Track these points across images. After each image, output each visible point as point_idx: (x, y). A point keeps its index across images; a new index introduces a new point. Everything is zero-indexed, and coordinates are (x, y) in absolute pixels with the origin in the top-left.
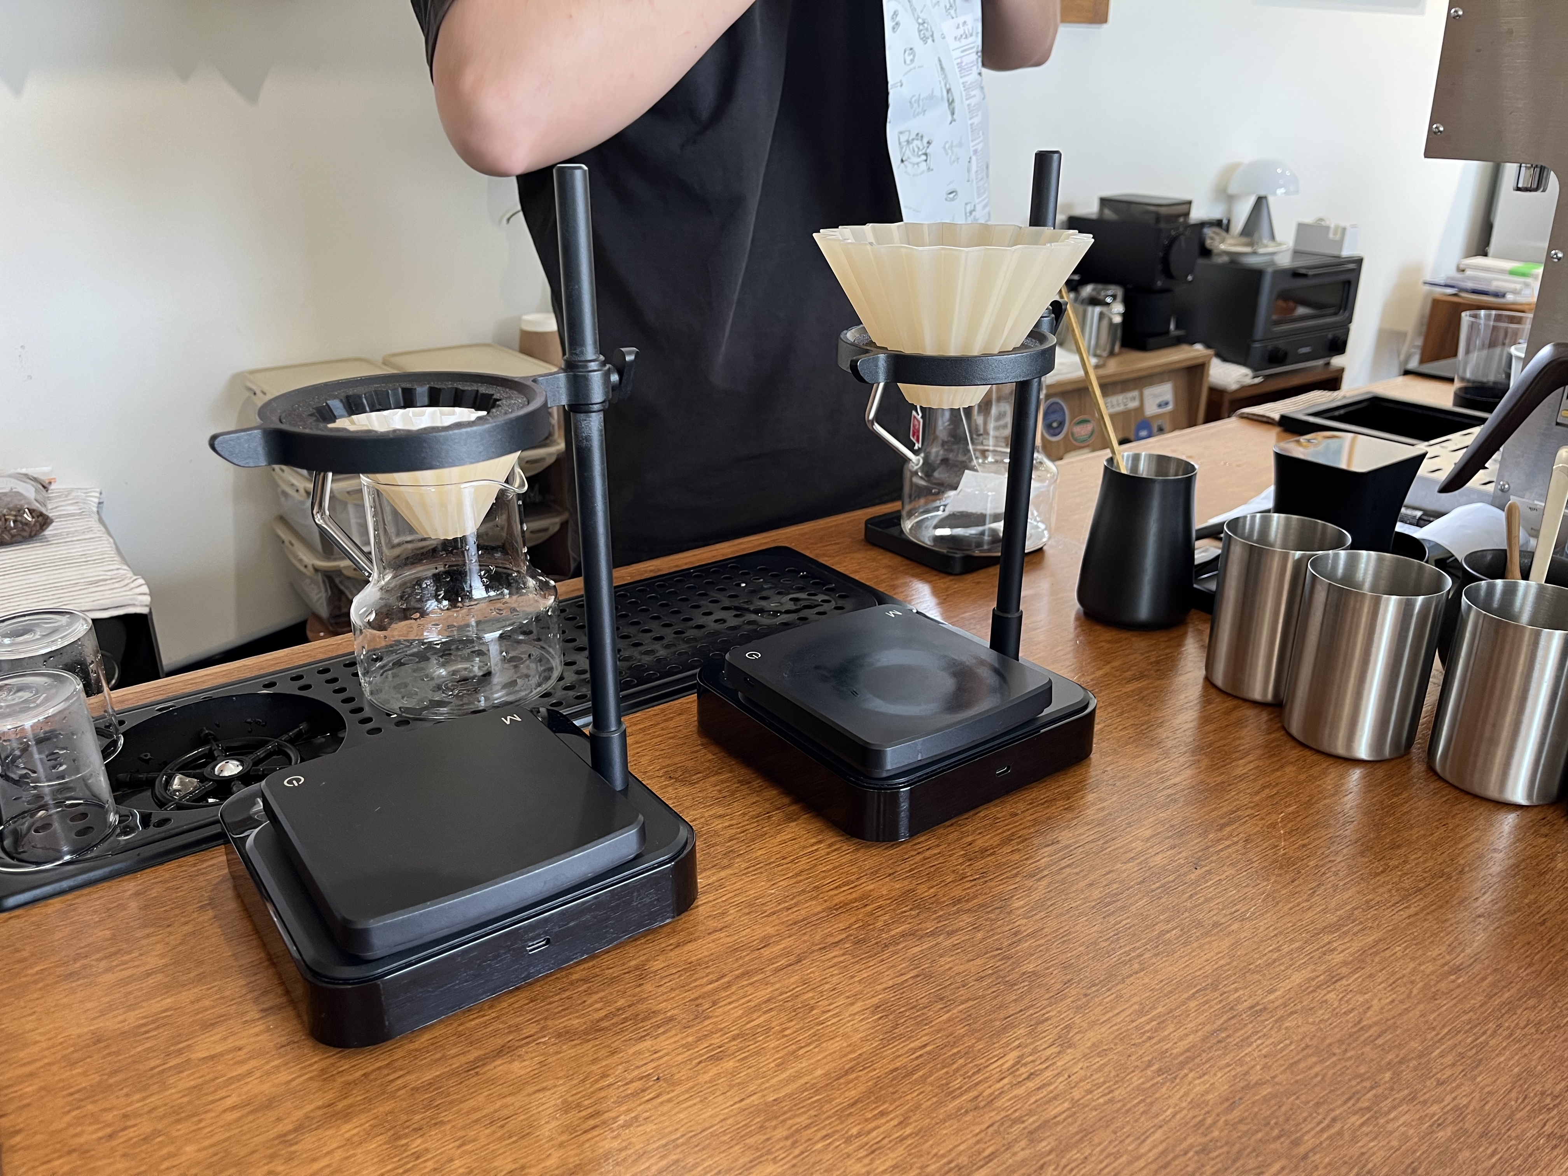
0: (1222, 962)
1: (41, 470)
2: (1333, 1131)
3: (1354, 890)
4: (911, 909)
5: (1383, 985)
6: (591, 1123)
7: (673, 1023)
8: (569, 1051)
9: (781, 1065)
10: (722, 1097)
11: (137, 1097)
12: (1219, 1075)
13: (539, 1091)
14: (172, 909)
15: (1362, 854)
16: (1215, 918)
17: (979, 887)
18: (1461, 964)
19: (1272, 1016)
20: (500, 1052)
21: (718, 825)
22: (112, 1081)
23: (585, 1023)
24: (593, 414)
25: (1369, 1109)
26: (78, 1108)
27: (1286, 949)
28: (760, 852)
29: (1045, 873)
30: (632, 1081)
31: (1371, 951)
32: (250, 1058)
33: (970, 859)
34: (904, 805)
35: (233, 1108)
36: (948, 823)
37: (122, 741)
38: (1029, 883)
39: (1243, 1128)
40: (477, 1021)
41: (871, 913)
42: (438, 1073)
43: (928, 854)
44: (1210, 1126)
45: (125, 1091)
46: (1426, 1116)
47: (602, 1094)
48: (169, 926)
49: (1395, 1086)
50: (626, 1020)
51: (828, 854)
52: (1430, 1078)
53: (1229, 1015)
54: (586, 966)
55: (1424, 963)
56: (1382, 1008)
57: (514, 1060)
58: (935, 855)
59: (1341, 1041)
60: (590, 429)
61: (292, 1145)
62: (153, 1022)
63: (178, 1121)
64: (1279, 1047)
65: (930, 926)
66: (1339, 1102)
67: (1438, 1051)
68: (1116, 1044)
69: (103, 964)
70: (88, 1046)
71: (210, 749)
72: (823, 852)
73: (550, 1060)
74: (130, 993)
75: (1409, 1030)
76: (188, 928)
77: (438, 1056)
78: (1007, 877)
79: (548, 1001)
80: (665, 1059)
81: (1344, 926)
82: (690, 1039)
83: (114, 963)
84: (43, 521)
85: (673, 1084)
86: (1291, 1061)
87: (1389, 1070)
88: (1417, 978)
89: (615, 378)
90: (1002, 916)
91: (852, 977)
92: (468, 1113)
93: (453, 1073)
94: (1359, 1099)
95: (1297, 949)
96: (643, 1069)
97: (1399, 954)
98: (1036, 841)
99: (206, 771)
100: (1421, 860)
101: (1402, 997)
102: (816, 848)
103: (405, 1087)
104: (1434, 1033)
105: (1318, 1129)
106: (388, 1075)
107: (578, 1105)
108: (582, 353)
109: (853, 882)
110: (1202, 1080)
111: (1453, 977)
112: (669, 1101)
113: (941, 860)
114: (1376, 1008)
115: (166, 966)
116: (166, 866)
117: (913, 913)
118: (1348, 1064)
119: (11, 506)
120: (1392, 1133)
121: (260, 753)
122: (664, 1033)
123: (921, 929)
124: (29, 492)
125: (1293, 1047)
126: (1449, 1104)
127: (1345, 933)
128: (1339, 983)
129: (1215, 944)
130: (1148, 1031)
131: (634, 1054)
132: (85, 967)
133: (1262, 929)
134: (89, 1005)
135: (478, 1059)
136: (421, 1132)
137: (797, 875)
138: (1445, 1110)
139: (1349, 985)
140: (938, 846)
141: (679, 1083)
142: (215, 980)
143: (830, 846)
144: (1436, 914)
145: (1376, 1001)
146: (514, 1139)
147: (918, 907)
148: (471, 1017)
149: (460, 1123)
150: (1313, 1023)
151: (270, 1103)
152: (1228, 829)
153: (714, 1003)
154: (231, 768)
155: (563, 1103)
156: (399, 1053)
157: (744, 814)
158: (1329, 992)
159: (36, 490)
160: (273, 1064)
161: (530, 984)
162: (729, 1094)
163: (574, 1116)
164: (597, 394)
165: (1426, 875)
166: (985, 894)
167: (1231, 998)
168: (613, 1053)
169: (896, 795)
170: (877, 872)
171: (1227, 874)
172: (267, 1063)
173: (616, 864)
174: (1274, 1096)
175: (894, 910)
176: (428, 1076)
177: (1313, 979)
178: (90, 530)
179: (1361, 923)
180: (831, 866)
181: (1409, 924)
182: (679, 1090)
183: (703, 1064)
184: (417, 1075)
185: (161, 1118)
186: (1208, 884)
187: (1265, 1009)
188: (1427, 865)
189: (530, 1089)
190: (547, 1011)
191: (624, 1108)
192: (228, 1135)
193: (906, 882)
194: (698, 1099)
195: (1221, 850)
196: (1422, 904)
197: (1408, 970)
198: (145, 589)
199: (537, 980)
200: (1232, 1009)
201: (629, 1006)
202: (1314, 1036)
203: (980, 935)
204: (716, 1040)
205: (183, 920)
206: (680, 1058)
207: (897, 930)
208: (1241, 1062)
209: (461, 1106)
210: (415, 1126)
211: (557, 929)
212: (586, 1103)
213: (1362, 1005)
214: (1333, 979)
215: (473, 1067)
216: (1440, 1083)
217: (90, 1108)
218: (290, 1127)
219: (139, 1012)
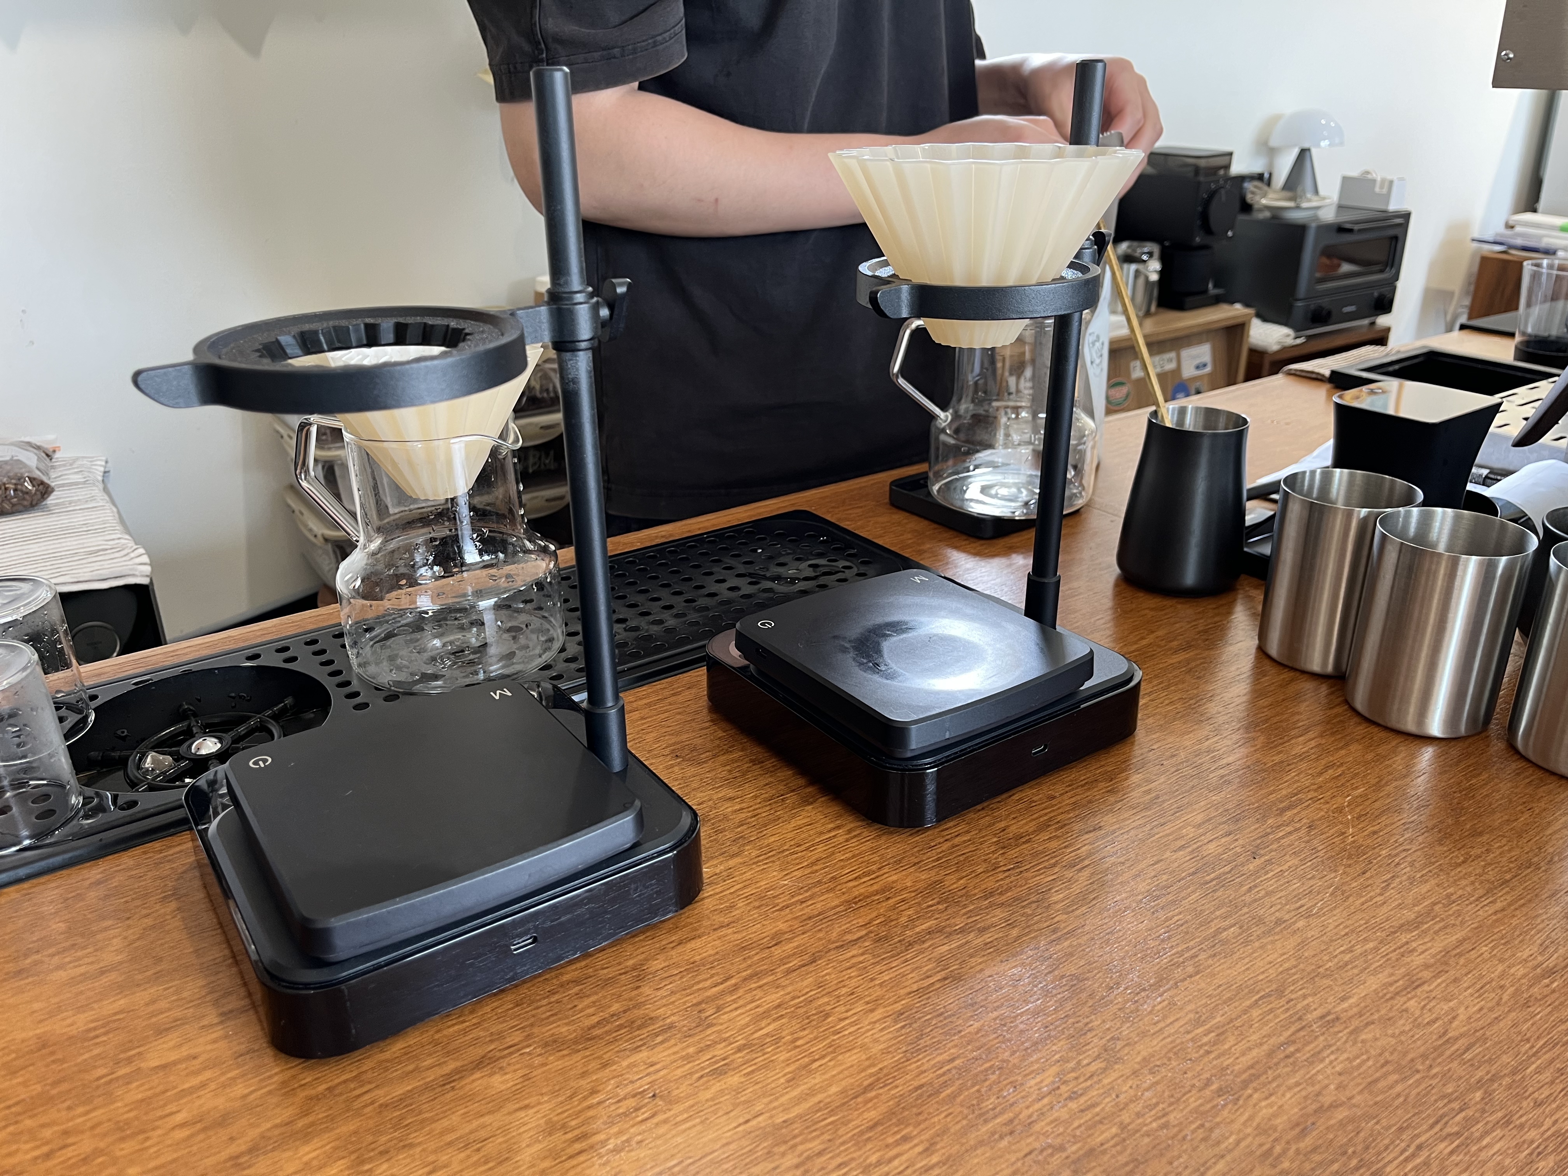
0: (1286, 965)
1: (46, 439)
2: (1418, 1161)
3: (1433, 882)
4: (938, 903)
5: (1470, 991)
6: (578, 1146)
7: (672, 1031)
8: (556, 1063)
9: (793, 1081)
10: (725, 1117)
11: (81, 1110)
12: (1288, 1095)
13: (520, 1109)
14: (133, 899)
15: (1440, 842)
16: (1277, 914)
17: (1013, 878)
18: (1555, 966)
19: (1346, 1028)
20: (479, 1064)
21: (728, 808)
22: (54, 1092)
23: (575, 1031)
24: (581, 353)
25: (1458, 1134)
26: (16, 1122)
27: (1359, 949)
28: (772, 839)
29: (1086, 862)
30: (625, 1098)
31: (1455, 952)
32: (205, 1069)
33: (1004, 847)
34: (931, 787)
35: (183, 1125)
36: (979, 807)
37: (92, 717)
38: (1069, 874)
39: (1317, 1158)
40: (456, 1028)
41: (894, 908)
42: (409, 1088)
43: (957, 840)
44: (1280, 1156)
45: (68, 1103)
46: (1524, 1142)
47: (591, 1113)
48: (128, 918)
49: (1487, 1108)
50: (621, 1027)
51: (847, 840)
52: (1527, 1098)
53: (1297, 1025)
54: (578, 965)
55: (1514, 966)
56: (1470, 1018)
57: (495, 1073)
58: (965, 842)
59: (1424, 1056)
60: (577, 370)
61: (244, 1169)
62: (103, 1026)
63: (123, 1139)
64: (1355, 1063)
65: (960, 922)
66: (1425, 1127)
67: (1534, 1066)
68: (1170, 1059)
69: (56, 960)
70: (31, 1052)
71: (189, 725)
72: (841, 839)
73: (535, 1073)
74: (81, 992)
75: (1500, 1042)
76: (149, 921)
77: (411, 1067)
78: (1045, 867)
79: (535, 1005)
80: (662, 1073)
81: (1422, 923)
82: (691, 1050)
83: (67, 960)
84: (44, 490)
85: (670, 1102)
86: (1369, 1080)
87: (1479, 1088)
88: (1506, 982)
89: (604, 312)
90: (1039, 911)
91: (872, 980)
92: (442, 1134)
93: (428, 1087)
94: (1446, 1123)
95: (1371, 949)
96: (638, 1084)
97: (1486, 955)
98: (1077, 827)
99: (183, 749)
100: (1506, 848)
101: (1490, 1005)
102: (833, 834)
103: (372, 1103)
104: (1528, 1046)
105: (1402, 1158)
106: (355, 1089)
107: (564, 1126)
108: (567, 283)
109: (874, 872)
110: (1269, 1101)
111: (1547, 981)
112: (665, 1121)
113: (972, 848)
114: (1462, 1017)
115: (121, 963)
116: (130, 853)
117: (940, 907)
118: (1434, 1082)
119: (11, 474)
120: (1485, 1163)
121: (242, 729)
122: (662, 1042)
123: (949, 926)
124: (31, 460)
125: (1370, 1063)
126: (1549, 1129)
127: (1425, 932)
128: (1420, 989)
129: (1279, 944)
130: (1205, 1044)
131: (628, 1066)
132: (36, 963)
133: (1331, 927)
134: (36, 1006)
135: (457, 1071)
136: (387, 1157)
137: (813, 864)
138: (1545, 1136)
139: (1431, 991)
140: (968, 832)
141: (678, 1101)
142: (172, 980)
143: (849, 831)
144: (1524, 910)
145: (1462, 1009)
146: (491, 1165)
147: (945, 901)
148: (450, 1023)
149: (432, 1145)
150: (1393, 1036)
151: (224, 1120)
152: (1289, 814)
153: (719, 1009)
154: (209, 746)
155: (546, 1123)
156: (368, 1064)
157: (756, 797)
158: (1409, 999)
159: (39, 459)
160: (229, 1075)
161: (516, 986)
162: (732, 1114)
163: (559, 1138)
164: (584, 330)
165: (1512, 865)
166: (1021, 886)
167: (1299, 1006)
168: (605, 1066)
169: (922, 777)
170: (900, 861)
171: (1289, 864)
172: (223, 1074)
173: (610, 854)
174: (1351, 1120)
175: (919, 904)
176: (400, 1090)
177: (1391, 984)
178: (93, 499)
179: (1443, 920)
180: (850, 855)
181: (1497, 921)
182: (677, 1108)
183: (705, 1079)
184: (386, 1089)
185: (105, 1135)
186: (1269, 875)
187: (1338, 1019)
188: (1513, 854)
189: (511, 1106)
190: (533, 1016)
191: (615, 1129)
192: (175, 1156)
193: (933, 873)
194: (698, 1120)
195: (1283, 837)
196: (1509, 898)
197: (1497, 973)
198: (145, 559)
199: (524, 982)
200: (1300, 1019)
201: (625, 1012)
202: (1395, 1050)
203: (1015, 932)
204: (719, 1051)
205: (144, 912)
206: (679, 1072)
207: (923, 927)
208: (1311, 1081)
209: (433, 1125)
210: (382, 1148)
211: (549, 924)
212: (573, 1123)
213: (1447, 1014)
214: (1413, 984)
215: (449, 1080)
216: (1538, 1104)
217: (29, 1123)
218: (243, 1148)
219: (89, 1015)
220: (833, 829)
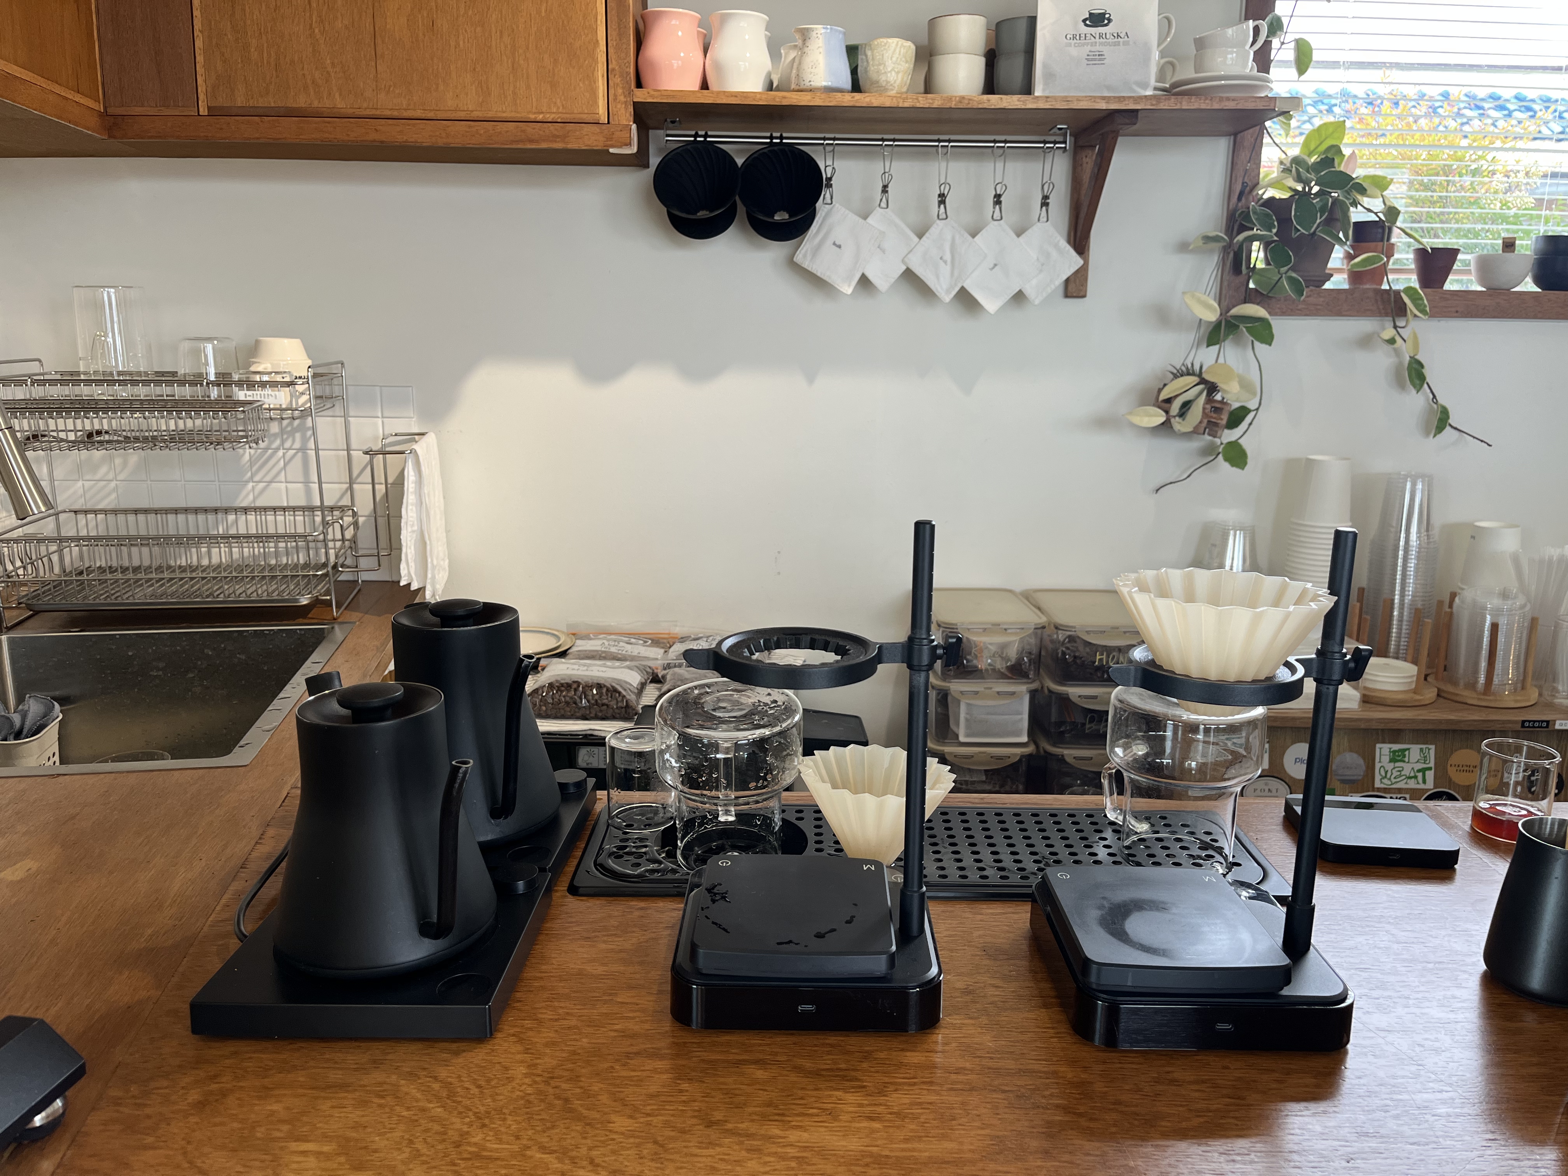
6: (776, 1118)
7: (864, 1090)
8: (793, 1077)
9: (906, 1140)
10: (856, 1139)
11: (578, 1007)
13: (762, 1090)
20: (757, 1062)
21: (991, 991)
22: (572, 995)
23: (814, 1068)
24: (922, 672)
26: (552, 1001)
28: (1004, 1018)
30: (813, 1108)
32: (639, 1011)
35: (616, 1031)
42: (720, 1058)
47: (793, 1107)
57: (761, 1069)
60: (917, 681)
62: (608, 975)
63: (589, 1026)
69: (605, 938)
82: (865, 1102)
83: (610, 940)
85: (835, 1120)
91: (998, 1114)
92: (720, 1083)
93: (727, 1061)
103: (699, 1057)
107: (777, 1106)
112: (827, 1127)
113: (1132, 1073)
115: (631, 950)
122: (852, 1092)
123: (1075, 1108)
131: (826, 1095)
132: (596, 936)
134: (586, 956)
135: (744, 1060)
136: (691, 1081)
137: (1017, 1041)
141: (840, 1120)
142: (648, 967)
149: (713, 1086)
151: (634, 1036)
153: (896, 1090)
155: (769, 1101)
156: (708, 1040)
162: (862, 1139)
163: (769, 1110)
168: (816, 1089)
176: (715, 1057)
182: (837, 1124)
183: (861, 1118)
185: (583, 1021)
189: (758, 1087)
192: (605, 1041)
193: (1091, 1077)
194: (843, 1134)
201: (846, 1070)
204: (880, 1109)
209: (719, 1078)
210: (689, 1077)
212: (781, 1107)
215: (739, 1063)
217: (556, 1004)
218: (634, 1051)
219: (605, 968)
220: (1048, 1028)
